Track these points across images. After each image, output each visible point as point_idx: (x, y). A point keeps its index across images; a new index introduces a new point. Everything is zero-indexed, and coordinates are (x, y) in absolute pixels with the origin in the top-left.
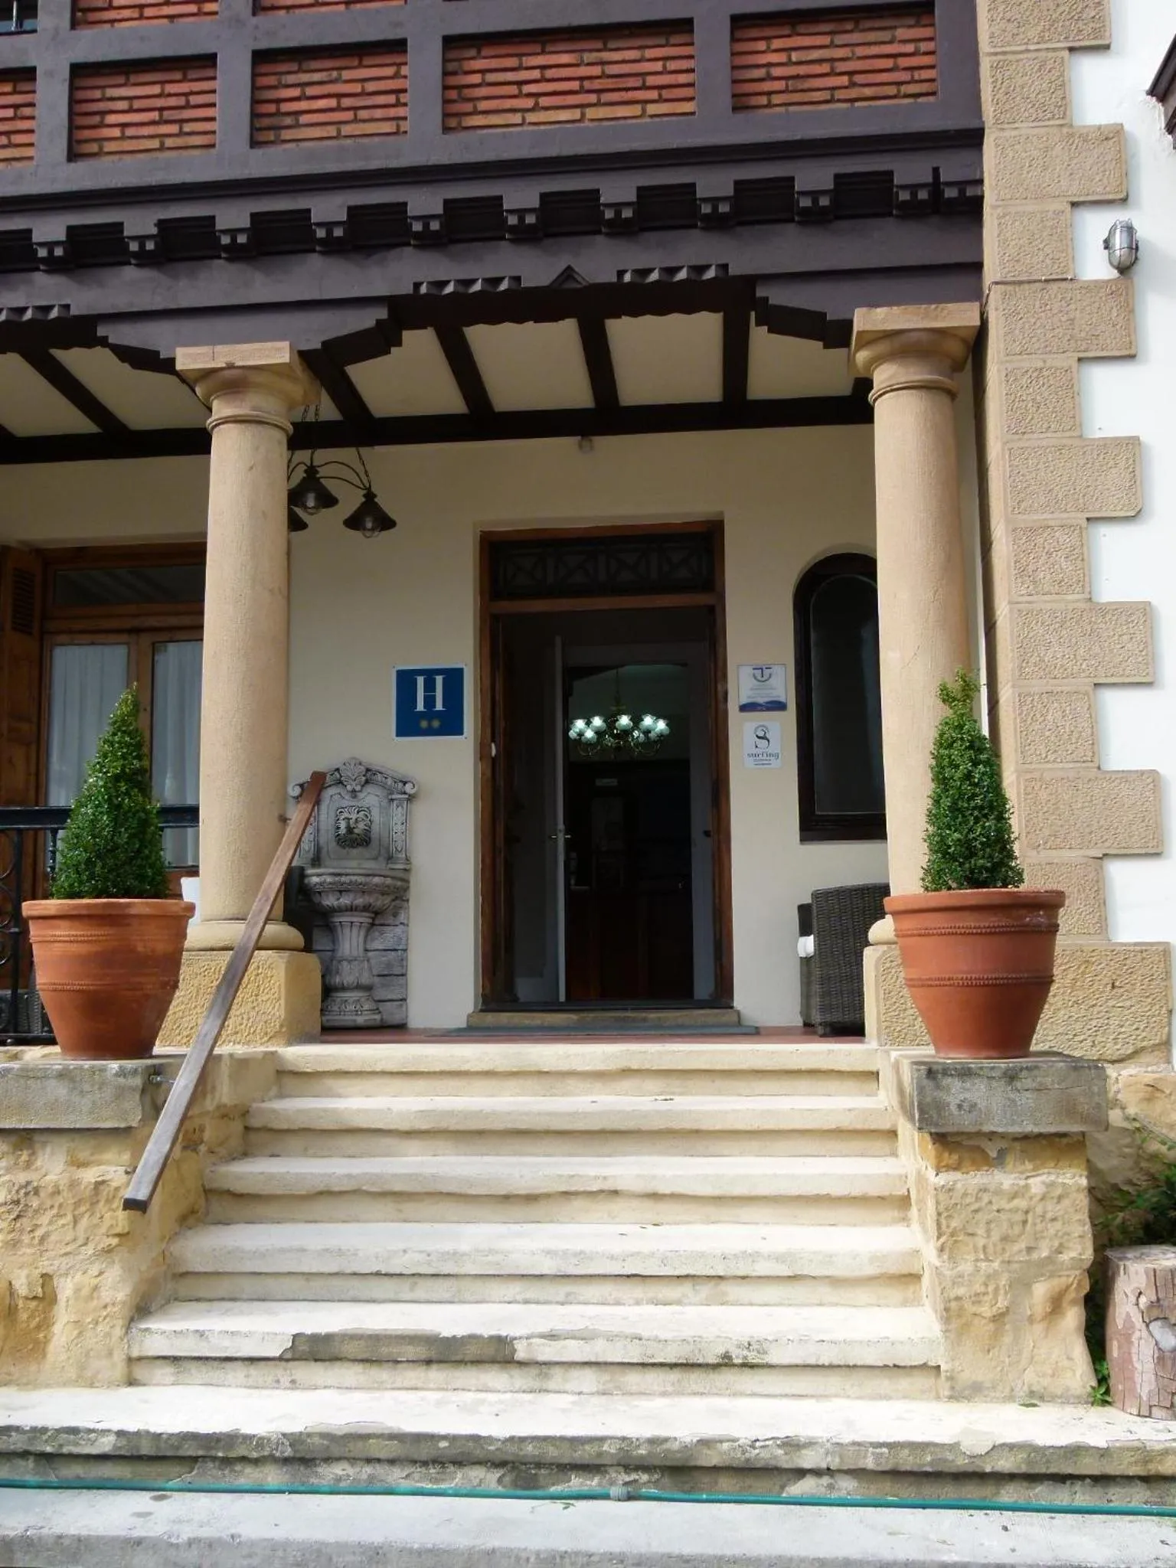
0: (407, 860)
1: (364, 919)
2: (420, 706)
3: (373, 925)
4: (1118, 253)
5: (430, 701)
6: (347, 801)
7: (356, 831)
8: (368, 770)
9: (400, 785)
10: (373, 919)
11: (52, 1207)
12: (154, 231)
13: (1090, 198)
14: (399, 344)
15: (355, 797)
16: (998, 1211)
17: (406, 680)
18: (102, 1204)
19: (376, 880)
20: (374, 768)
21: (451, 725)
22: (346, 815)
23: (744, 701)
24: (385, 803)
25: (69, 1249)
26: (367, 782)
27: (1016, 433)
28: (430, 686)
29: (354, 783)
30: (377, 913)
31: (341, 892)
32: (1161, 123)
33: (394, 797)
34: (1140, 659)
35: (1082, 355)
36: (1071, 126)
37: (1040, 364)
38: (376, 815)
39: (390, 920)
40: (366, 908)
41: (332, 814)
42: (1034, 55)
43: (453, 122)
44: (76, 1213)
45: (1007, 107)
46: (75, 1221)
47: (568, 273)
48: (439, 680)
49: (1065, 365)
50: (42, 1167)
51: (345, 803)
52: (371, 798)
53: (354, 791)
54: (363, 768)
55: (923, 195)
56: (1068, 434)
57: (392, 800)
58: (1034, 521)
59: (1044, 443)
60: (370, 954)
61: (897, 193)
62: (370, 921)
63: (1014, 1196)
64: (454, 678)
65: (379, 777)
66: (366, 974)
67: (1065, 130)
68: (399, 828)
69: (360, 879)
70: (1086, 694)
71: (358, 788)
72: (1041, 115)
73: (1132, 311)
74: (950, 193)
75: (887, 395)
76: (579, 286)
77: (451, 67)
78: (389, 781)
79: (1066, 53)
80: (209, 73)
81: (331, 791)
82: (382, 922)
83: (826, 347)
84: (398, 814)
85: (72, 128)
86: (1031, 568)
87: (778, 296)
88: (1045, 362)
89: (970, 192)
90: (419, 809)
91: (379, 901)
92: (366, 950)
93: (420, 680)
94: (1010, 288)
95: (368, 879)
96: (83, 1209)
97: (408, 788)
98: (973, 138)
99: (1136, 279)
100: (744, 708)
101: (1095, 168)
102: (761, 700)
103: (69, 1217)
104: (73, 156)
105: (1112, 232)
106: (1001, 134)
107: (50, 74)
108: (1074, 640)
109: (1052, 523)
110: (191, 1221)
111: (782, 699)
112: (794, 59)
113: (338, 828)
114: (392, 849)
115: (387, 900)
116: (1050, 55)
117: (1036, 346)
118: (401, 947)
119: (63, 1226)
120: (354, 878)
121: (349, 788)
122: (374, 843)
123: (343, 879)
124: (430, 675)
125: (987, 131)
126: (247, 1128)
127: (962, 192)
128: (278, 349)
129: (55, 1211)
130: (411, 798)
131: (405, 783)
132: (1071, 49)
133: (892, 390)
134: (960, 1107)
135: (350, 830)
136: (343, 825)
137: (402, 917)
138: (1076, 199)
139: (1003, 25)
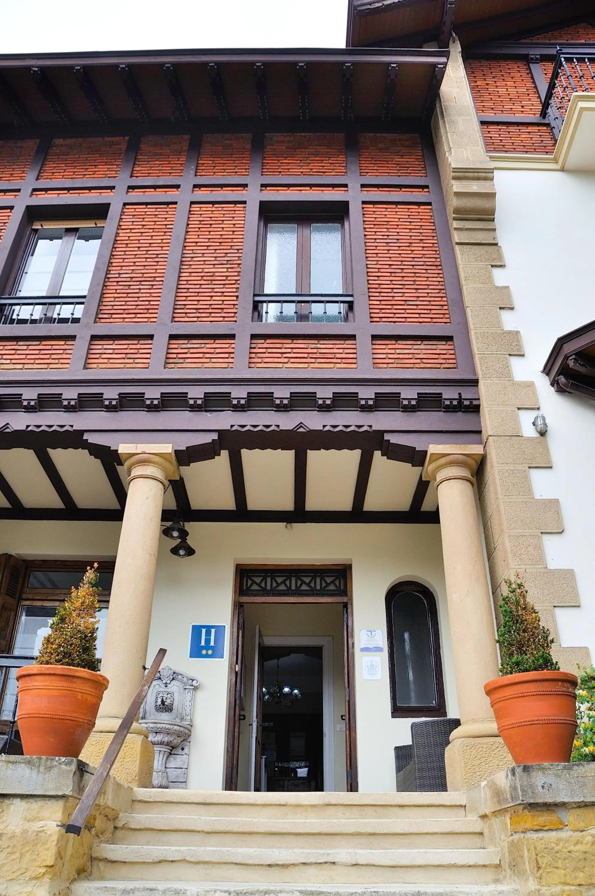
0: (191, 720)
1: (165, 749)
2: (203, 643)
3: (171, 754)
4: (540, 426)
5: (208, 641)
6: (163, 688)
7: (166, 703)
8: (174, 673)
9: (190, 681)
10: (171, 750)
11: (8, 847)
12: (117, 397)
13: (524, 407)
14: (219, 455)
15: (166, 686)
16: (569, 852)
17: (197, 630)
18: (39, 845)
19: (176, 727)
20: (177, 671)
21: (217, 653)
22: (161, 695)
23: (363, 646)
24: (182, 690)
25: (14, 876)
26: (173, 679)
27: (506, 496)
28: (208, 634)
29: (166, 679)
30: (173, 748)
31: (156, 733)
32: (549, 383)
33: (186, 687)
34: (572, 595)
35: (530, 465)
36: (513, 381)
37: (513, 468)
38: (176, 696)
39: (180, 752)
40: (168, 744)
41: (154, 695)
42: (495, 355)
43: (252, 365)
44: (23, 851)
45: (487, 372)
46: (22, 855)
47: (300, 425)
48: (213, 631)
49: (523, 469)
50: (6, 820)
51: (161, 690)
52: (175, 687)
53: (166, 683)
54: (172, 672)
55: (455, 403)
56: (528, 497)
57: (186, 689)
58: (518, 533)
59: (518, 500)
60: (167, 770)
61: (444, 402)
62: (170, 751)
63: (576, 844)
64: (220, 629)
65: (180, 677)
66: (165, 780)
67: (511, 382)
68: (188, 703)
69: (168, 726)
70: (550, 610)
71: (169, 682)
72: (501, 376)
73: (548, 449)
74: (467, 403)
75: (444, 482)
76: (304, 431)
77: (253, 346)
78: (185, 679)
79: (508, 356)
80: (150, 342)
81: (155, 683)
82: (175, 753)
83: (413, 466)
84: (188, 696)
85: (87, 358)
86: (518, 553)
87: (394, 439)
88: (515, 467)
89: (475, 402)
90: (199, 694)
91: (177, 741)
92: (166, 768)
93: (204, 631)
94: (496, 438)
95: (172, 727)
96: (27, 848)
97: (194, 683)
98: (474, 383)
99: (548, 439)
100: (362, 650)
101: (525, 396)
102: (371, 646)
103: (18, 855)
104: (85, 368)
105: (536, 418)
106: (486, 382)
107: (82, 338)
108: (542, 586)
109: (526, 534)
110: (83, 875)
111: (382, 646)
112: (397, 352)
113: (157, 702)
114: (184, 714)
115: (180, 740)
116: (502, 356)
117: (510, 461)
118: (185, 767)
119: (13, 860)
120: (164, 725)
121: (164, 682)
122: (174, 711)
123: (159, 725)
124: (208, 628)
125: (480, 380)
126: (116, 828)
127: (471, 403)
128: (167, 447)
129: (9, 850)
130: (196, 688)
131: (193, 680)
132: (510, 355)
133: (447, 480)
134: (543, 787)
135: (163, 702)
136: (159, 700)
137: (186, 750)
138: (519, 407)
139: (482, 344)
